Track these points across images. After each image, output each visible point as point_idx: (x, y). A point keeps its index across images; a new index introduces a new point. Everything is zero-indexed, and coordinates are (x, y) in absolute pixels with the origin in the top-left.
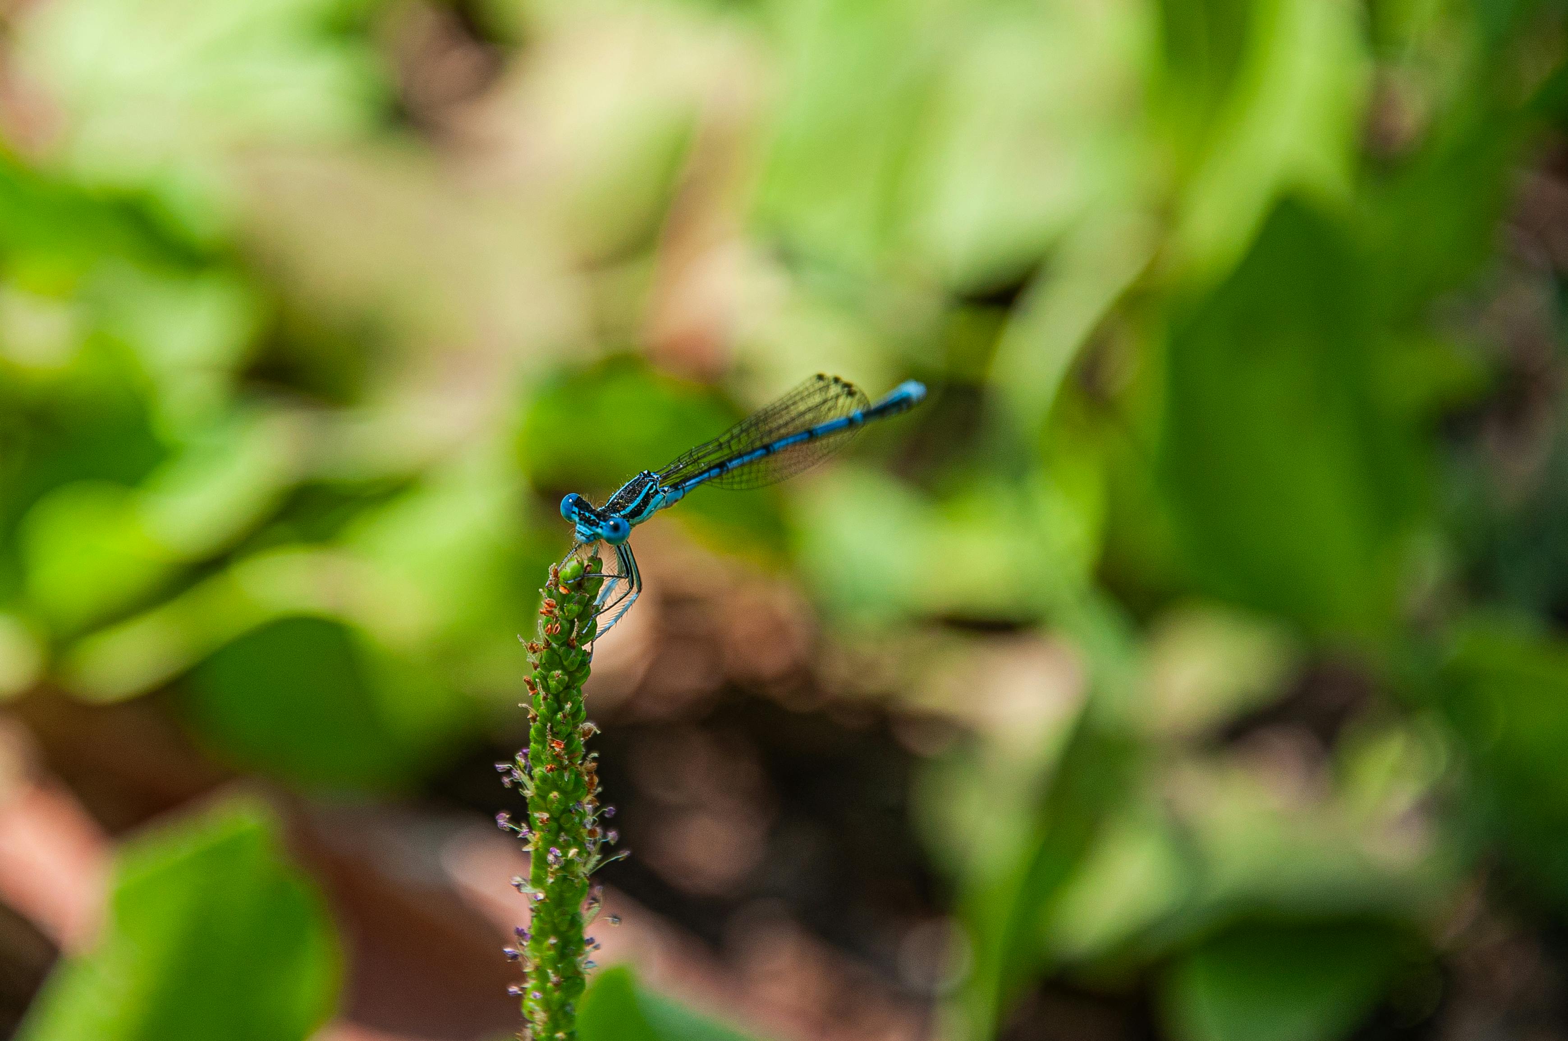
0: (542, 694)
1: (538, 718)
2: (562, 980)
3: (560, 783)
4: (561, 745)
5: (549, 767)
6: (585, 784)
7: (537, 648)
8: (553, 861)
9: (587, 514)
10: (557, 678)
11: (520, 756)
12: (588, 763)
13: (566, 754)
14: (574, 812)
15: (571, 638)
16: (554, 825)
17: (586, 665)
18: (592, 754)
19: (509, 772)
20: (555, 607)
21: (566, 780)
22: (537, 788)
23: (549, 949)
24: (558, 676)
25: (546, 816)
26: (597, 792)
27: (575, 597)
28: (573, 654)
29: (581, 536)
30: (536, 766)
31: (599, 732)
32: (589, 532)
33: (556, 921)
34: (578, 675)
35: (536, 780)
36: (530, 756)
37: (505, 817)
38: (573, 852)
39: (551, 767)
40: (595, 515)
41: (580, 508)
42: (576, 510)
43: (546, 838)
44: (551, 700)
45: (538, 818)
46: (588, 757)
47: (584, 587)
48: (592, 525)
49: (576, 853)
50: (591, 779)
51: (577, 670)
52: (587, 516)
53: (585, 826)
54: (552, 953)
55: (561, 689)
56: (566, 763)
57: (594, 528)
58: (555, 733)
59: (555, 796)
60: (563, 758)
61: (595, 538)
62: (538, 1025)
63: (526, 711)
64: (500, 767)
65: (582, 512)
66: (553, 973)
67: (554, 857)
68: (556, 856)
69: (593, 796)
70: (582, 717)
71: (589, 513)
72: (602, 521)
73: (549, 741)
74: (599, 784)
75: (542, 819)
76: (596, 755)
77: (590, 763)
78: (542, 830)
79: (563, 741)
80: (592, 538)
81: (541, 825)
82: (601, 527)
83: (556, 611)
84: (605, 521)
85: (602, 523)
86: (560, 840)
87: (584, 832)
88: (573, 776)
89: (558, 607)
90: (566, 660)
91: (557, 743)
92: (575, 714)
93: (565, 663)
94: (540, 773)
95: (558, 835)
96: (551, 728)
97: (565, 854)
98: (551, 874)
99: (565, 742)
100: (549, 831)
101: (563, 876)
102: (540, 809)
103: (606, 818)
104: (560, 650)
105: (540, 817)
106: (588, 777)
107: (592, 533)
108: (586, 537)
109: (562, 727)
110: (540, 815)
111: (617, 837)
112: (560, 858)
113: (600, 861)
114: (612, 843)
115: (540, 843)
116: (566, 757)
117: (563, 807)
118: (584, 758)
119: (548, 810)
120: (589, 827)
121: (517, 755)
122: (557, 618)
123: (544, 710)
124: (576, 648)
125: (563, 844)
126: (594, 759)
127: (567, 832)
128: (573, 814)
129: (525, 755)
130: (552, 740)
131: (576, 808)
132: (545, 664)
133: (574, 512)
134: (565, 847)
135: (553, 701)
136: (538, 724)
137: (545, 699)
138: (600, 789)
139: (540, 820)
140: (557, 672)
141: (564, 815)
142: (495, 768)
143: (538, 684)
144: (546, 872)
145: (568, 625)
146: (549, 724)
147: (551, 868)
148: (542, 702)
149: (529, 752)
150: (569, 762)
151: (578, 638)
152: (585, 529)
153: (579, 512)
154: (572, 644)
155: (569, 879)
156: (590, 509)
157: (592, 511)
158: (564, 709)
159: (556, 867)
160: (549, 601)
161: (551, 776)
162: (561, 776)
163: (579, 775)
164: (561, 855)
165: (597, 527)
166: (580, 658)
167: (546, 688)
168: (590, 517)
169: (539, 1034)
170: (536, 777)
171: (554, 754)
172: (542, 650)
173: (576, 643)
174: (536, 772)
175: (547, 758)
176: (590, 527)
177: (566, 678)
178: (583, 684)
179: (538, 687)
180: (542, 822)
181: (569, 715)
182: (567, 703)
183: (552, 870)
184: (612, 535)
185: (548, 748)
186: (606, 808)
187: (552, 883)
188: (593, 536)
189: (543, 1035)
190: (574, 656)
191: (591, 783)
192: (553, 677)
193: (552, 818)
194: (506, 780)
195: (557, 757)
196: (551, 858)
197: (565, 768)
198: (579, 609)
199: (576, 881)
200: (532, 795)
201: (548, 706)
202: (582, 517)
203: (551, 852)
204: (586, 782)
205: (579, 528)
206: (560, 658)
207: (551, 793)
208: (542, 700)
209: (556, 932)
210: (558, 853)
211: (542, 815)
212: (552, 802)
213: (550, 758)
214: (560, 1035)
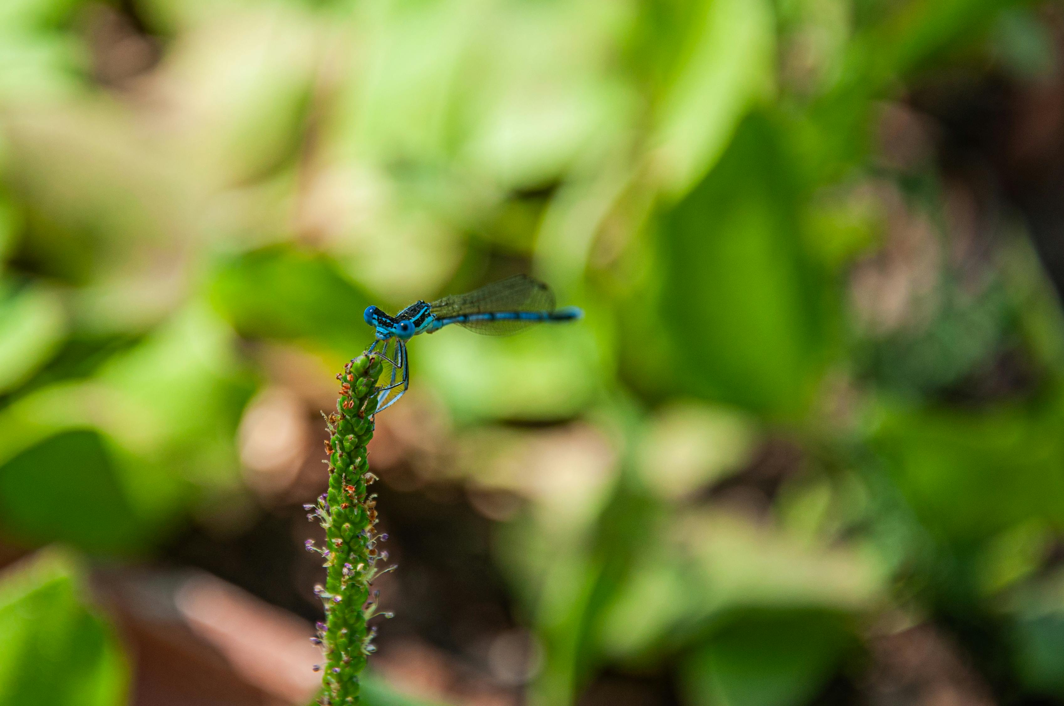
0: (339, 452)
1: (335, 471)
2: (351, 659)
3: (351, 516)
4: (352, 489)
5: (344, 505)
6: (368, 517)
7: (335, 419)
8: (347, 573)
9: (384, 319)
10: (350, 440)
11: (321, 498)
12: (370, 501)
13: (356, 495)
14: (361, 538)
15: (361, 411)
16: (346, 547)
17: (370, 432)
18: (373, 495)
19: (313, 510)
20: (350, 389)
21: (356, 514)
22: (334, 521)
23: (341, 637)
24: (351, 439)
25: (340, 541)
26: (375, 523)
27: (364, 381)
28: (362, 422)
29: (380, 334)
30: (332, 506)
31: (377, 479)
32: (386, 332)
33: (347, 617)
34: (365, 438)
35: (333, 515)
36: (328, 498)
37: (311, 543)
38: (360, 566)
39: (345, 505)
40: (390, 320)
41: (379, 315)
42: (376, 316)
43: (340, 557)
44: (345, 456)
45: (334, 543)
46: (369, 497)
47: (369, 374)
48: (388, 326)
49: (362, 567)
50: (373, 513)
51: (364, 435)
52: (384, 321)
53: (367, 548)
54: (344, 640)
55: (353, 448)
56: (356, 502)
57: (389, 328)
58: (348, 480)
59: (347, 526)
60: (354, 498)
61: (390, 336)
62: (334, 692)
63: (327, 466)
64: (307, 507)
65: (380, 318)
66: (345, 654)
67: (347, 570)
68: (349, 569)
69: (373, 526)
70: (367, 469)
71: (385, 318)
72: (396, 323)
73: (344, 487)
74: (377, 517)
75: (338, 543)
76: (375, 495)
77: (371, 502)
78: (338, 552)
79: (354, 485)
80: (388, 336)
81: (337, 547)
82: (395, 328)
83: (350, 392)
84: (397, 323)
85: (395, 325)
86: (350, 558)
87: (367, 552)
88: (360, 511)
89: (351, 389)
90: (357, 427)
91: (350, 488)
92: (362, 466)
93: (356, 429)
94: (336, 510)
95: (348, 554)
96: (345, 477)
97: (355, 568)
98: (343, 583)
99: (355, 486)
100: (342, 552)
101: (352, 583)
102: (336, 536)
103: (381, 541)
104: (353, 419)
105: (336, 542)
106: (369, 512)
107: (388, 332)
108: (384, 335)
109: (353, 476)
110: (336, 540)
111: (388, 555)
112: (352, 570)
113: (376, 573)
114: (385, 559)
115: (335, 561)
116: (356, 497)
117: (353, 534)
118: (367, 499)
119: (341, 537)
120: (370, 548)
121: (319, 497)
122: (351, 396)
123: (340, 464)
124: (364, 418)
125: (352, 561)
126: (374, 499)
127: (355, 552)
128: (360, 539)
129: (325, 498)
130: (346, 485)
131: (362, 534)
132: (341, 430)
133: (374, 319)
134: (355, 563)
135: (346, 457)
136: (335, 474)
137: (341, 456)
138: (377, 521)
139: (336, 544)
140: (350, 436)
141: (354, 540)
142: (303, 508)
143: (337, 445)
144: (340, 582)
145: (359, 402)
146: (344, 474)
147: (344, 578)
148: (338, 458)
149: (327, 496)
150: (358, 501)
151: (366, 411)
152: (383, 329)
153: (378, 318)
154: (361, 415)
155: (356, 586)
156: (385, 316)
157: (387, 317)
158: (355, 463)
159: (347, 577)
160: (345, 384)
161: (344, 513)
162: (352, 511)
163: (363, 511)
164: (352, 568)
165: (392, 328)
166: (367, 425)
167: (342, 448)
168: (386, 321)
169: (334, 698)
170: (333, 513)
171: (348, 495)
172: (339, 421)
173: (364, 415)
174: (333, 510)
175: (342, 499)
176: (386, 328)
177: (357, 440)
178: (367, 444)
179: (337, 447)
180: (338, 545)
181: (358, 467)
182: (357, 458)
183: (344, 580)
184: (403, 333)
185: (343, 491)
186: (381, 535)
187: (345, 589)
188: (389, 334)
189: (337, 699)
190: (363, 424)
191: (372, 516)
192: (347, 440)
193: (345, 542)
194: (310, 516)
195: (350, 498)
196: (345, 570)
197: (355, 506)
198: (367, 390)
199: (361, 587)
200: (330, 526)
201: (343, 461)
202: (380, 321)
203: (346, 566)
204: (368, 515)
205: (379, 329)
206: (352, 426)
207: (344, 524)
208: (338, 457)
209: (346, 624)
210: (351, 566)
211: (337, 540)
212: (345, 531)
213: (344, 499)
214: (349, 699)
